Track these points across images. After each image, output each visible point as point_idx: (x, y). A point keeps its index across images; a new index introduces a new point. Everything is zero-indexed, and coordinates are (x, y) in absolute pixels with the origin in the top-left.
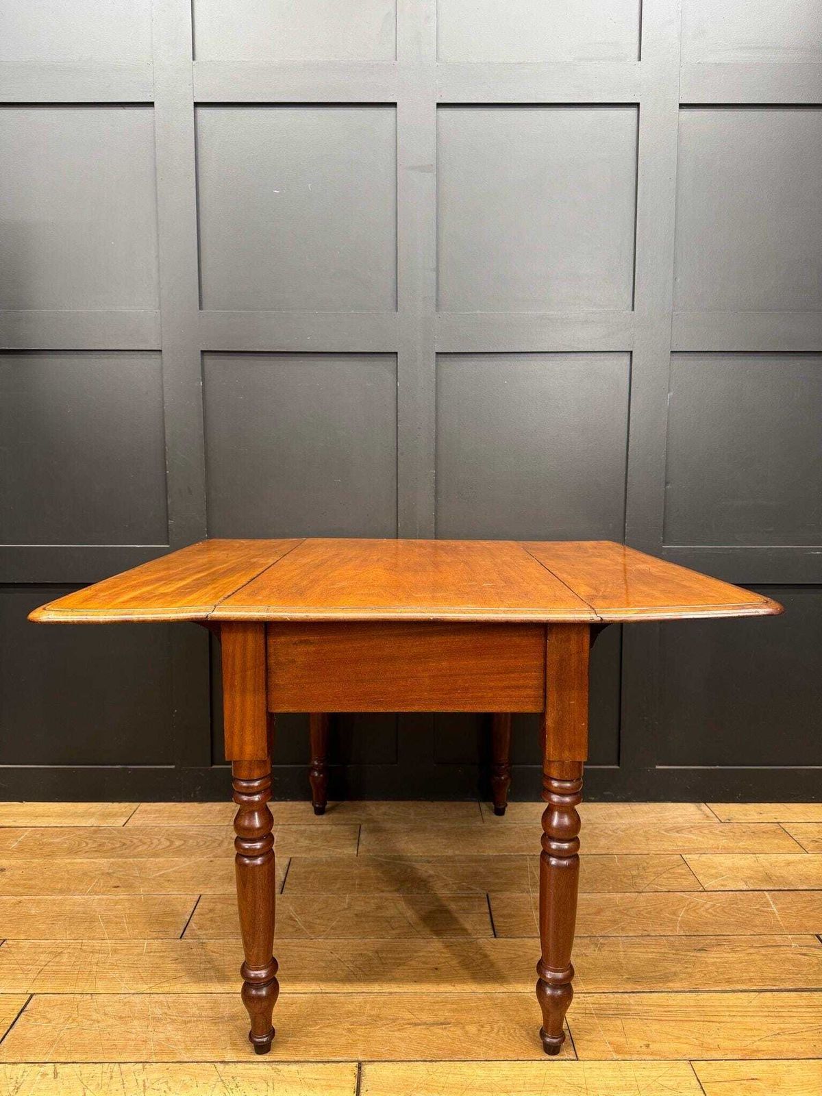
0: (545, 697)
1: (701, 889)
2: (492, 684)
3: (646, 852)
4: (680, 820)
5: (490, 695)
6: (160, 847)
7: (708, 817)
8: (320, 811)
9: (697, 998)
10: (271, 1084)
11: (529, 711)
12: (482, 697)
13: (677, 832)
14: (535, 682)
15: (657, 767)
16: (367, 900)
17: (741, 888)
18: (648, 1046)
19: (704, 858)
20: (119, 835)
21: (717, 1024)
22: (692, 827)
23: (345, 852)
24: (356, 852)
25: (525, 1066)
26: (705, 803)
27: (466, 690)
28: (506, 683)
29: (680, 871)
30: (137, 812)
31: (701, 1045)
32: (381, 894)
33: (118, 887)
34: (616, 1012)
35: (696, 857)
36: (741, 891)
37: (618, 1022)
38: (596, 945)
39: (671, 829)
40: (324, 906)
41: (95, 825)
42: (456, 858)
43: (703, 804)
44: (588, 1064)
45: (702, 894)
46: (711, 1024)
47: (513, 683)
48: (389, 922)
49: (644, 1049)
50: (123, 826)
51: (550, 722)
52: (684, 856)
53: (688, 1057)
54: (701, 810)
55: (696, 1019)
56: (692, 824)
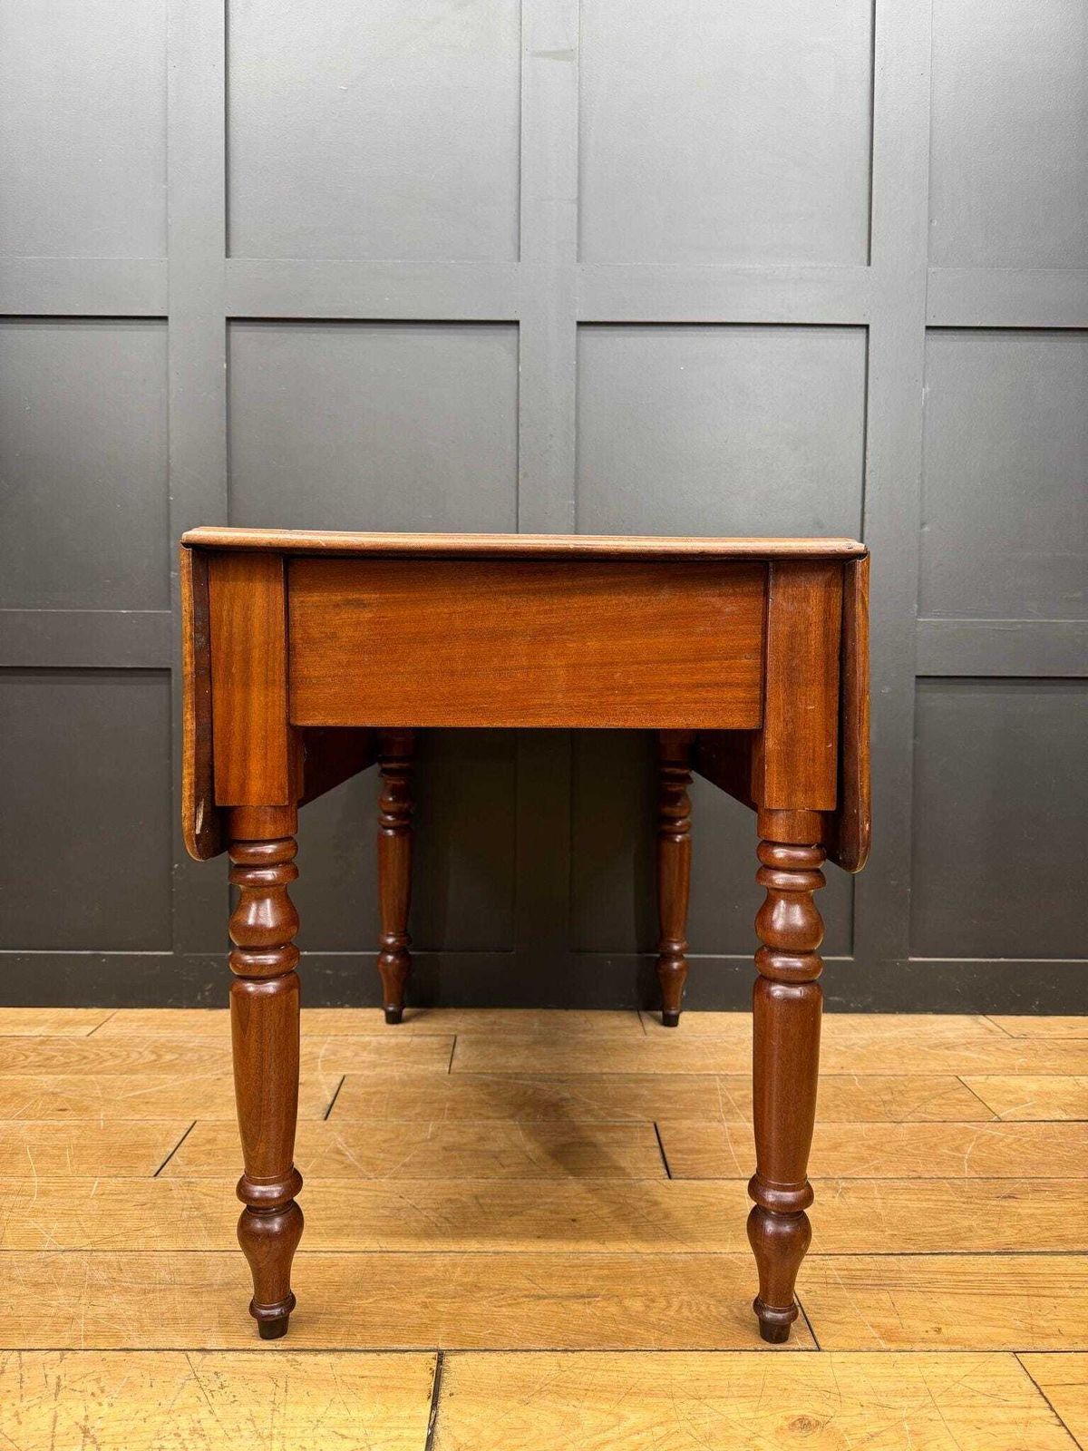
0: (764, 699)
1: (995, 1118)
2: (673, 680)
3: (903, 1073)
4: (950, 1035)
5: (671, 698)
6: (141, 1061)
7: (991, 1031)
8: (394, 1019)
9: (1013, 1262)
10: (282, 1384)
11: (735, 726)
12: (657, 702)
13: (947, 1048)
14: (748, 676)
15: (911, 959)
16: (462, 1129)
17: (1058, 1118)
18: (939, 1330)
19: (993, 1080)
20: (78, 1047)
21: (1052, 1300)
22: (969, 1043)
23: (431, 1069)
24: (447, 1069)
25: (726, 1358)
26: (984, 1015)
27: (627, 690)
28: (698, 678)
29: (957, 1096)
30: (112, 1019)
31: (1030, 1329)
32: (485, 1122)
33: (65, 1110)
34: (877, 1282)
35: (982, 1079)
36: (1059, 1121)
37: (884, 1296)
38: (836, 1190)
39: (937, 1046)
40: (393, 1136)
41: (44, 1034)
42: (604, 1077)
43: (982, 1017)
44: (838, 1357)
45: (997, 1125)
46: (1042, 1300)
47: (709, 678)
48: (496, 1158)
49: (932, 1334)
50: (88, 1035)
51: (771, 743)
52: (962, 1078)
53: (1011, 1347)
54: (980, 1023)
55: (1016, 1292)
56: (969, 1040)
